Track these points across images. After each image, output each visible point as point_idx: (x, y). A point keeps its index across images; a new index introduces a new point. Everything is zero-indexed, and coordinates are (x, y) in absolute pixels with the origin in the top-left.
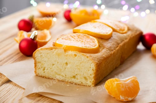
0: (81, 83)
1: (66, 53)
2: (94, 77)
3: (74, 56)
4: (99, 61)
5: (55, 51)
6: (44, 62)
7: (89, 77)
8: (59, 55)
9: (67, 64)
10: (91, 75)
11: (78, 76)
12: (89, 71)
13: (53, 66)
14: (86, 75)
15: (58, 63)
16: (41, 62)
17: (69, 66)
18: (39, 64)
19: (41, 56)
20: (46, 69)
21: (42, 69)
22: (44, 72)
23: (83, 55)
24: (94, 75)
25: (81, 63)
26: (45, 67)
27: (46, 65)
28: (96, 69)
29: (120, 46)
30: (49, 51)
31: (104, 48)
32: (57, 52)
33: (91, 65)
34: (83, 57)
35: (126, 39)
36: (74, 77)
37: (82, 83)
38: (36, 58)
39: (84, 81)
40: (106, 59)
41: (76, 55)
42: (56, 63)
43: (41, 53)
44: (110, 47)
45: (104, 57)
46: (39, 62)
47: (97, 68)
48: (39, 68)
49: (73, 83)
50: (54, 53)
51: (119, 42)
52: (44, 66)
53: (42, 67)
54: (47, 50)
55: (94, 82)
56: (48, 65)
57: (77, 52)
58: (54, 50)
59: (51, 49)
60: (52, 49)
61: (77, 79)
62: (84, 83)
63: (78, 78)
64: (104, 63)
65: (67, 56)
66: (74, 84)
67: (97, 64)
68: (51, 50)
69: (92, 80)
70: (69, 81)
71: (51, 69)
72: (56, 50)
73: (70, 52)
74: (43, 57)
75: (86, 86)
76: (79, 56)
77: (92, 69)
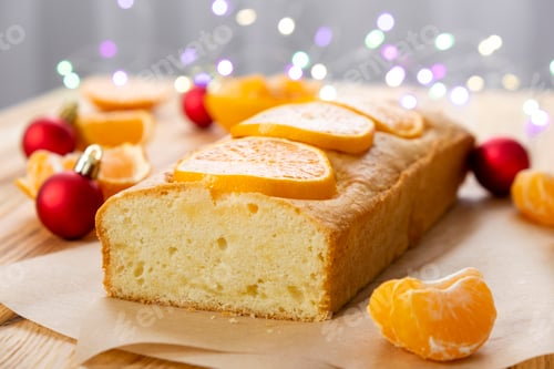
0: (277, 310)
1: (220, 204)
2: (325, 284)
3: (248, 212)
4: (339, 225)
5: (178, 200)
6: (139, 244)
7: (307, 285)
8: (191, 211)
9: (222, 242)
10: (313, 276)
11: (267, 284)
12: (305, 261)
13: (173, 257)
14: (294, 279)
15: (189, 241)
16: (126, 246)
17: (230, 250)
18: (119, 253)
19: (127, 221)
20: (146, 268)
21: (132, 270)
22: (141, 281)
23: (282, 204)
24: (324, 277)
25: (274, 236)
26: (142, 263)
27: (143, 255)
28: (331, 254)
29: (406, 176)
30: (154, 201)
31: (350, 183)
32: (185, 200)
33: (314, 238)
34: (281, 213)
35: (422, 155)
36: (252, 290)
37: (282, 310)
38: (106, 230)
39: (289, 303)
40: (362, 218)
41: (254, 208)
42: (184, 242)
43: (126, 210)
44: (373, 180)
45: (355, 212)
46: (119, 246)
47: (333, 249)
48: (122, 267)
49: (249, 315)
50: (174, 208)
51: (401, 163)
52: (140, 260)
53: (130, 264)
54: (149, 198)
55: (326, 302)
56: (154, 253)
57: (257, 197)
58: (172, 194)
59: (162, 193)
60: (166, 193)
61: (264, 296)
62: (289, 309)
63: (266, 292)
64: (358, 236)
65: (221, 212)
66: (252, 316)
67: (335, 233)
68: (163, 197)
69: (317, 294)
70: (235, 307)
71: (164, 266)
72: (182, 194)
73: (233, 199)
74: (135, 226)
75: (298, 319)
76: (266, 210)
77: (315, 254)
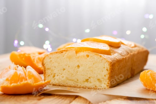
0: (94, 86)
1: (78, 55)
2: (108, 79)
3: (86, 57)
4: (113, 61)
5: (66, 54)
6: (54, 68)
7: (103, 78)
8: (70, 58)
9: (78, 66)
10: (105, 75)
11: (91, 79)
12: (103, 71)
13: (64, 71)
14: (100, 77)
15: (69, 67)
16: (50, 69)
17: (81, 69)
18: (48, 71)
19: (51, 61)
20: (56, 75)
21: (52, 76)
22: (55, 79)
23: (96, 54)
24: (108, 76)
25: (94, 64)
26: (55, 74)
27: (56, 71)
28: (110, 69)
30: (59, 55)
31: (115, 53)
32: (68, 54)
33: (105, 64)
34: (96, 57)
35: (134, 51)
36: (87, 80)
37: (96, 86)
38: (45, 64)
39: (97, 84)
40: (119, 61)
41: (88, 56)
42: (67, 67)
43: (51, 58)
44: (121, 53)
45: (117, 59)
46: (48, 69)
47: (111, 67)
48: (49, 75)
49: (86, 88)
50: (65, 57)
51: (129, 52)
52: (54, 73)
53: (51, 74)
54: (58, 54)
55: (109, 84)
56: (58, 71)
57: (89, 52)
58: (64, 52)
59: (61, 53)
60: (62, 52)
61: (90, 82)
62: (97, 86)
63: (91, 81)
64: (118, 66)
65: (78, 57)
66: (87, 88)
67: (111, 63)
68: (62, 54)
69: (106, 81)
70: (82, 86)
71: (61, 74)
72: (67, 52)
73: (82, 54)
74: (53, 63)
75: (101, 89)
76: (91, 56)
77: (106, 69)
